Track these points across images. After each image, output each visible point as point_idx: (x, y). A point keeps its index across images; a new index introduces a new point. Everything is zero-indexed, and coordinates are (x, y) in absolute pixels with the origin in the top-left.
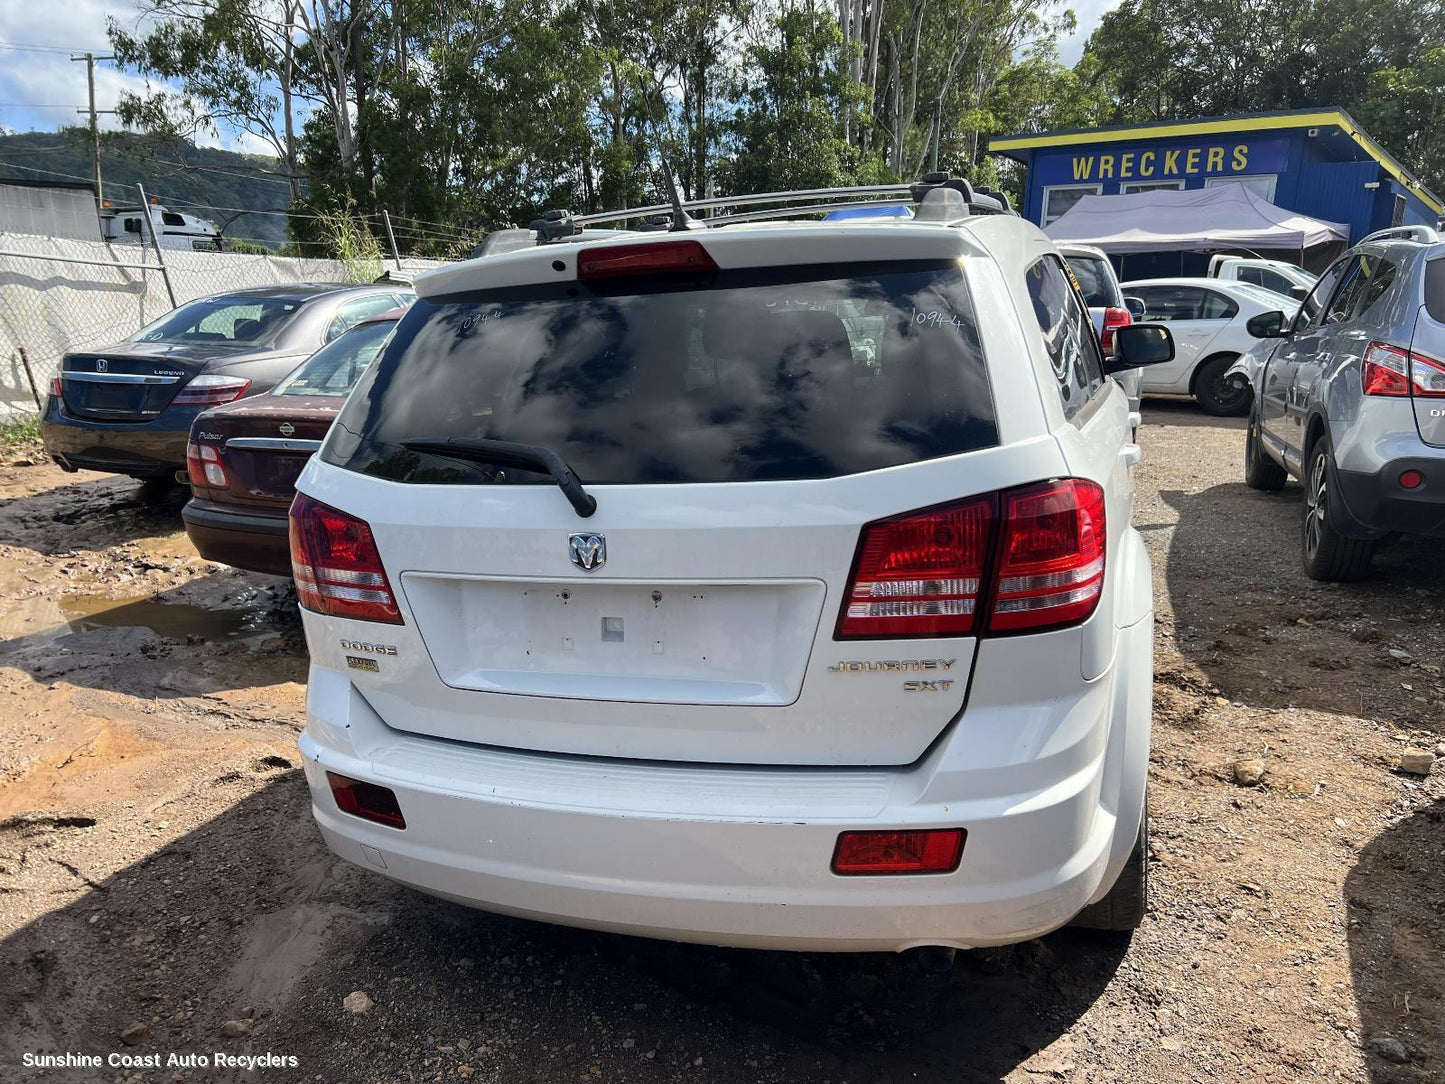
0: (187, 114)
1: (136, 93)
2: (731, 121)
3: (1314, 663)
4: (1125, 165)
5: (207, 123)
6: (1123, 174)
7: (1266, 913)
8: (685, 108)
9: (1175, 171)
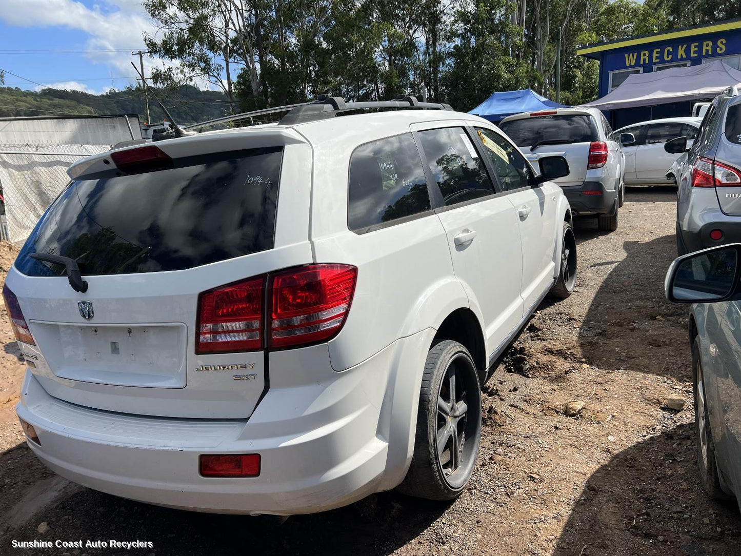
0: (182, 76)
1: (159, 69)
2: (451, 52)
3: (649, 342)
4: (655, 55)
5: (191, 80)
6: (654, 60)
7: (535, 492)
8: (427, 48)
9: (684, 56)
